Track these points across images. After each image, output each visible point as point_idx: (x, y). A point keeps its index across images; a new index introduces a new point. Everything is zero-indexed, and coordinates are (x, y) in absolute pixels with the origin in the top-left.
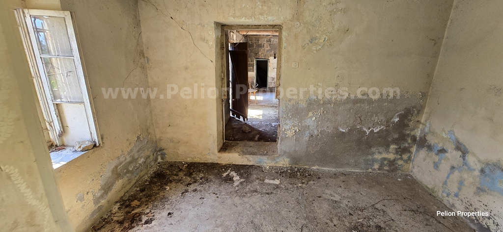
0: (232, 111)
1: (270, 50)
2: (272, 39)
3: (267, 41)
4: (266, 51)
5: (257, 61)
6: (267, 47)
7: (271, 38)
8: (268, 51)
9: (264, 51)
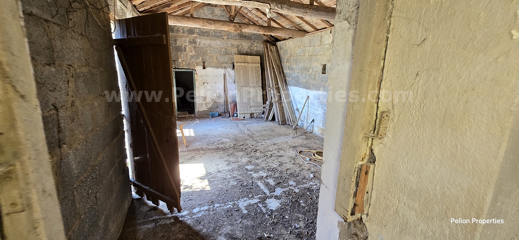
0: (135, 185)
1: (197, 56)
2: (198, 40)
3: (190, 43)
4: (189, 57)
5: (176, 72)
6: (190, 52)
7: (196, 37)
8: (192, 57)
9: (187, 57)
